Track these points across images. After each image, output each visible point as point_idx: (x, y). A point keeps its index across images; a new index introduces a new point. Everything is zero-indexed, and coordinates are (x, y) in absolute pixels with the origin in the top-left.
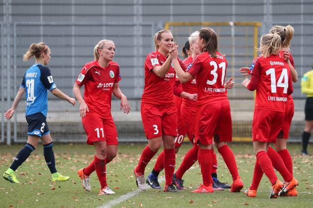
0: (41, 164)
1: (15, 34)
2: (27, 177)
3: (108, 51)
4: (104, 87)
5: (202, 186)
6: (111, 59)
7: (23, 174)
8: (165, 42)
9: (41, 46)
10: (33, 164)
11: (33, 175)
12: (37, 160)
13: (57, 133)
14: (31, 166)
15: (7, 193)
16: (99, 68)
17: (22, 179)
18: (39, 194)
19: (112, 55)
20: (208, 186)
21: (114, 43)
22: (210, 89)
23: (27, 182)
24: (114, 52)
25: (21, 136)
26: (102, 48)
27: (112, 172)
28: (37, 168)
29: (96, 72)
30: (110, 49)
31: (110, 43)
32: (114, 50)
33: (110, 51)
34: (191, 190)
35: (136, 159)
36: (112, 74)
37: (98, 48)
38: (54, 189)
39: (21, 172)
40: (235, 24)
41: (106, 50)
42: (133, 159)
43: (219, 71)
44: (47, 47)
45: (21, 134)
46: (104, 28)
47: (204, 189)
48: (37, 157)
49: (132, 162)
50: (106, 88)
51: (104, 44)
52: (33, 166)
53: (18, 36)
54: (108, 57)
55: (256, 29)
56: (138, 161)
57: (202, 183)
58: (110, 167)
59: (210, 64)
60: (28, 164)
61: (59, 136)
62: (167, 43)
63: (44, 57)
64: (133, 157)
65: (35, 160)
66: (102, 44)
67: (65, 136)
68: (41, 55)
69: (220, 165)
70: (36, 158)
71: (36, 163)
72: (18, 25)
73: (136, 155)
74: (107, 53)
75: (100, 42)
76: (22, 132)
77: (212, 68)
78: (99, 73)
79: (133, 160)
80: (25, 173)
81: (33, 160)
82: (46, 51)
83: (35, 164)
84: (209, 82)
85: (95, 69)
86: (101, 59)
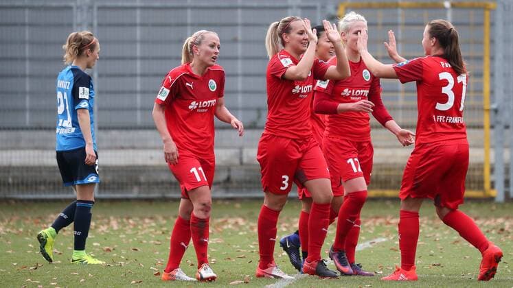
0: (138, 233)
1: (95, 23)
2: (115, 255)
3: (209, 49)
4: (200, 106)
5: (399, 270)
6: (212, 63)
7: (108, 250)
8: (298, 36)
9: (86, 37)
10: (124, 233)
11: (124, 252)
12: (131, 227)
13: (162, 183)
14: (121, 236)
15: (82, 280)
16: (191, 77)
17: (107, 257)
18: (134, 282)
19: (214, 55)
20: (408, 270)
21: (219, 36)
22: (441, 118)
23: (114, 262)
24: (218, 51)
25: (105, 189)
26: (199, 43)
27: (252, 247)
28: (131, 240)
29: (187, 84)
30: (212, 46)
31: (212, 36)
32: (219, 48)
33: (212, 50)
34: (381, 276)
35: (292, 225)
36: (213, 85)
37: (193, 43)
38: (158, 274)
39: (106, 245)
40: (453, 6)
41: (205, 47)
42: (287, 225)
43: (457, 89)
44: (95, 39)
45: (105, 184)
46: (239, 12)
47: (401, 275)
48: (131, 221)
49: (284, 230)
50: (202, 108)
51: (203, 37)
52: (124, 236)
53: (100, 25)
54: (208, 59)
55: (487, 13)
56: (295, 228)
57: (399, 264)
58: (249, 238)
59: (438, 77)
60: (117, 233)
61: (167, 188)
62: (302, 37)
63: (88, 56)
64: (286, 222)
65: (127, 227)
66: (200, 37)
67: (175, 188)
68: (85, 52)
69: (428, 236)
70: (130, 223)
71: (129, 232)
72: (99, 8)
73: (291, 219)
74: (208, 53)
75: (196, 34)
76: (107, 182)
77: (445, 83)
78: (191, 86)
79: (285, 227)
80: (111, 249)
81: (125, 226)
82: (92, 47)
83: (127, 233)
84: (440, 107)
85: (186, 79)
86: (194, 62)
